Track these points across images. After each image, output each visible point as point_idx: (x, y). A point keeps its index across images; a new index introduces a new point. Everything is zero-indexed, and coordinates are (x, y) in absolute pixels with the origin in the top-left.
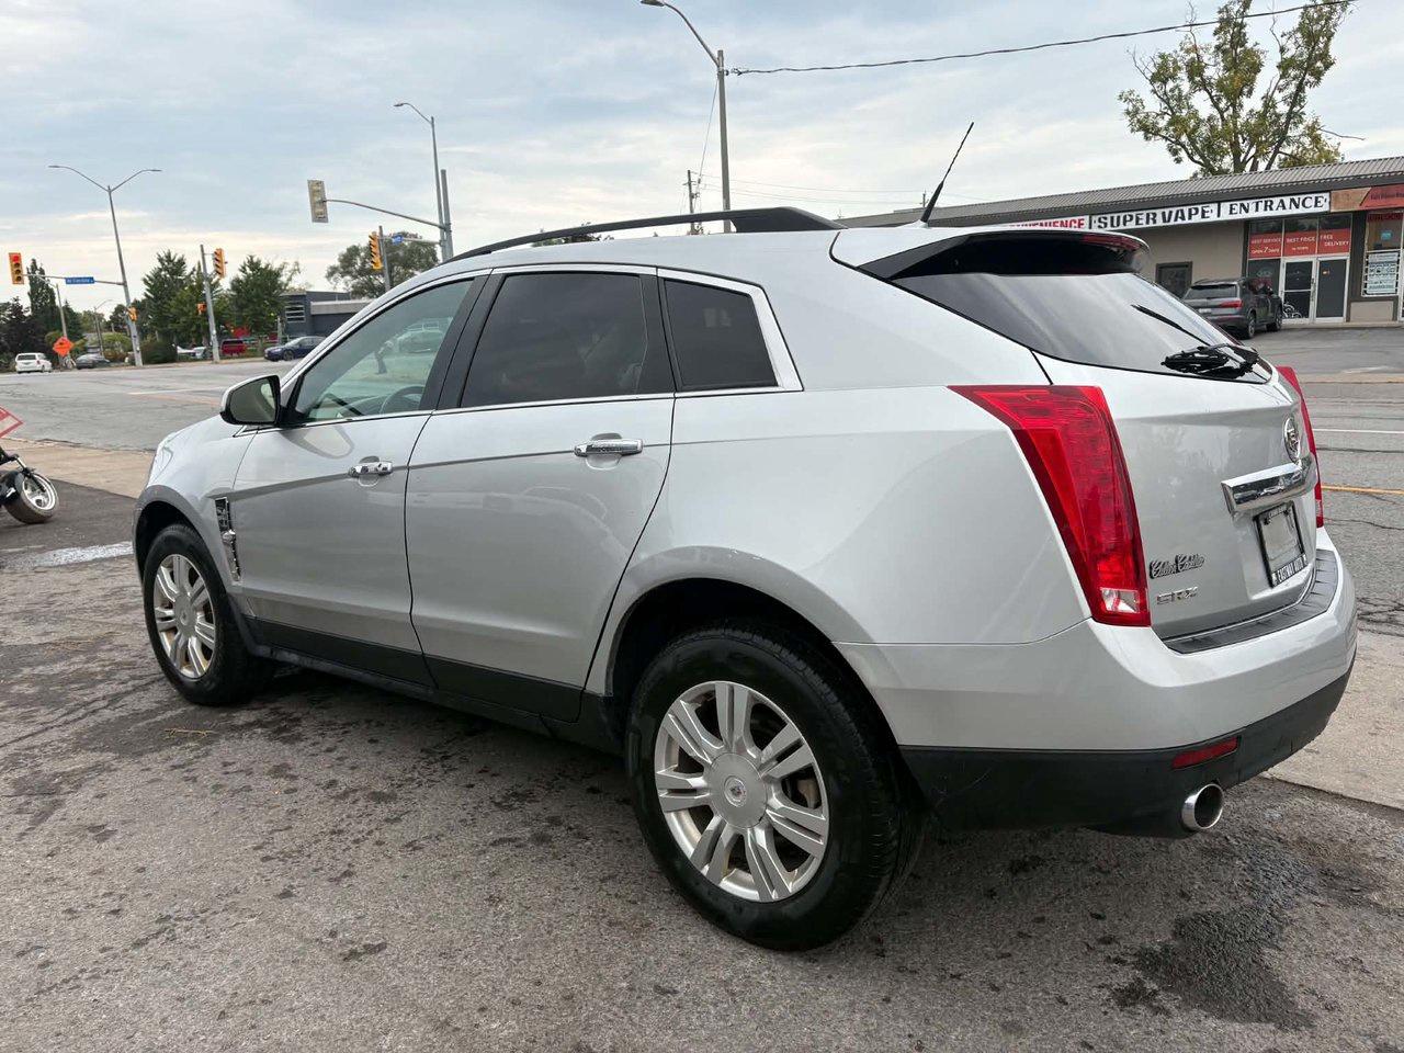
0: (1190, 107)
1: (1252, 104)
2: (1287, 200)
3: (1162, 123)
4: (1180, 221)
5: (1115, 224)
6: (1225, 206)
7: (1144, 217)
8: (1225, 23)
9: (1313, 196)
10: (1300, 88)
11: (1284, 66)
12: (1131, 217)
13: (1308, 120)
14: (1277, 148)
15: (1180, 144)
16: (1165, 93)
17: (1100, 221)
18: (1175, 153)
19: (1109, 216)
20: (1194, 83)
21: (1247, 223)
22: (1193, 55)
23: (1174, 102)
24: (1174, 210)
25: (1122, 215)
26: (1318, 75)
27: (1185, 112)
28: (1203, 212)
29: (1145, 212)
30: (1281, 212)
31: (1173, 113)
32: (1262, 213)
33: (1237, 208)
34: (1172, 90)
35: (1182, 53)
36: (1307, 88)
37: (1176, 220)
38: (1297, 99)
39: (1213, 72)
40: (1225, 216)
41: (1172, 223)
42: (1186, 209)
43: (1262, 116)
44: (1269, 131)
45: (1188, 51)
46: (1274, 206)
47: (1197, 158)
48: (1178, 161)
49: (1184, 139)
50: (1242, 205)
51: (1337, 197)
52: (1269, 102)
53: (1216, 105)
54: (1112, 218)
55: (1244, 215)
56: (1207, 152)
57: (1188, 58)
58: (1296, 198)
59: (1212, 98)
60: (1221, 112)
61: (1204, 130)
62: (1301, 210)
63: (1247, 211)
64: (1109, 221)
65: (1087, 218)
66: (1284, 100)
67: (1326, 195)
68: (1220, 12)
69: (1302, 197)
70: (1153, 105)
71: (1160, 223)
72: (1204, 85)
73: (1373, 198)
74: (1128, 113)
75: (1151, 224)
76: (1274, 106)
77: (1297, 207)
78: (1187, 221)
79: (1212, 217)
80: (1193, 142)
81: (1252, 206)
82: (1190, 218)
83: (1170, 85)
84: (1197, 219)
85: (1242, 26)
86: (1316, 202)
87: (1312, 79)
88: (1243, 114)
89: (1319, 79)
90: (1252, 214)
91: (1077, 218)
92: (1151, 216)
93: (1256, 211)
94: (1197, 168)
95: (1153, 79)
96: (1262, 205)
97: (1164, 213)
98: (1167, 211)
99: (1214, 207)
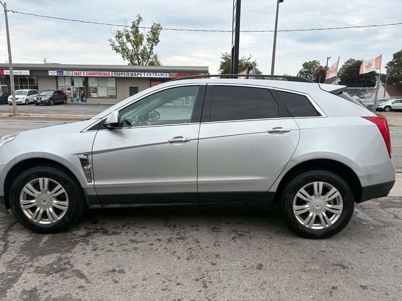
0: (126, 46)
1: (141, 48)
2: (160, 74)
3: (120, 49)
4: (135, 76)
5: (119, 75)
6: (146, 73)
7: (126, 74)
8: (134, 26)
9: (165, 73)
10: (152, 46)
11: (148, 40)
12: (123, 73)
13: (155, 54)
14: (148, 60)
15: (125, 55)
16: (120, 41)
17: (114, 74)
18: (124, 57)
19: (117, 73)
20: (127, 40)
21: (150, 78)
22: (127, 33)
23: (122, 44)
24: (134, 73)
25: (120, 73)
26: (156, 43)
27: (125, 47)
28: (141, 74)
29: (126, 73)
30: (158, 77)
31: (122, 47)
32: (154, 76)
33: (149, 74)
34: (121, 41)
35: (124, 32)
36: (154, 46)
37: (134, 75)
38: (152, 49)
39: (132, 38)
40: (146, 76)
41: (133, 76)
42: (136, 73)
43: (143, 51)
44: (145, 55)
45: (126, 31)
46: (157, 75)
47: (129, 59)
48: (124, 59)
49: (125, 54)
50: (150, 74)
51: (171, 75)
52: (145, 48)
53: (133, 47)
54: (118, 73)
55: (150, 76)
56: (131, 58)
57: (126, 33)
58: (162, 73)
59: (132, 44)
60: (135, 49)
61: (130, 53)
62: (163, 77)
63: (151, 75)
64: (117, 74)
65: (111, 72)
66: (149, 48)
67: (168, 74)
68: (132, 23)
69: (163, 73)
70: (117, 44)
71: (130, 76)
72: (130, 41)
73: (178, 75)
74: (111, 45)
75: (128, 76)
76: (146, 49)
77: (162, 76)
78: (137, 76)
79: (143, 76)
80: (128, 55)
81: (152, 74)
82: (138, 76)
83: (121, 39)
84: (139, 76)
85: (138, 27)
86: (166, 75)
87: (155, 44)
88: (140, 50)
89: (156, 44)
90: (152, 76)
91: (108, 72)
92: (128, 74)
93: (153, 76)
94: (130, 62)
95: (116, 37)
96: (154, 74)
97: (131, 74)
98: (132, 73)
99: (143, 73)
